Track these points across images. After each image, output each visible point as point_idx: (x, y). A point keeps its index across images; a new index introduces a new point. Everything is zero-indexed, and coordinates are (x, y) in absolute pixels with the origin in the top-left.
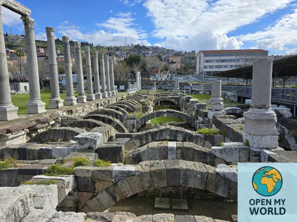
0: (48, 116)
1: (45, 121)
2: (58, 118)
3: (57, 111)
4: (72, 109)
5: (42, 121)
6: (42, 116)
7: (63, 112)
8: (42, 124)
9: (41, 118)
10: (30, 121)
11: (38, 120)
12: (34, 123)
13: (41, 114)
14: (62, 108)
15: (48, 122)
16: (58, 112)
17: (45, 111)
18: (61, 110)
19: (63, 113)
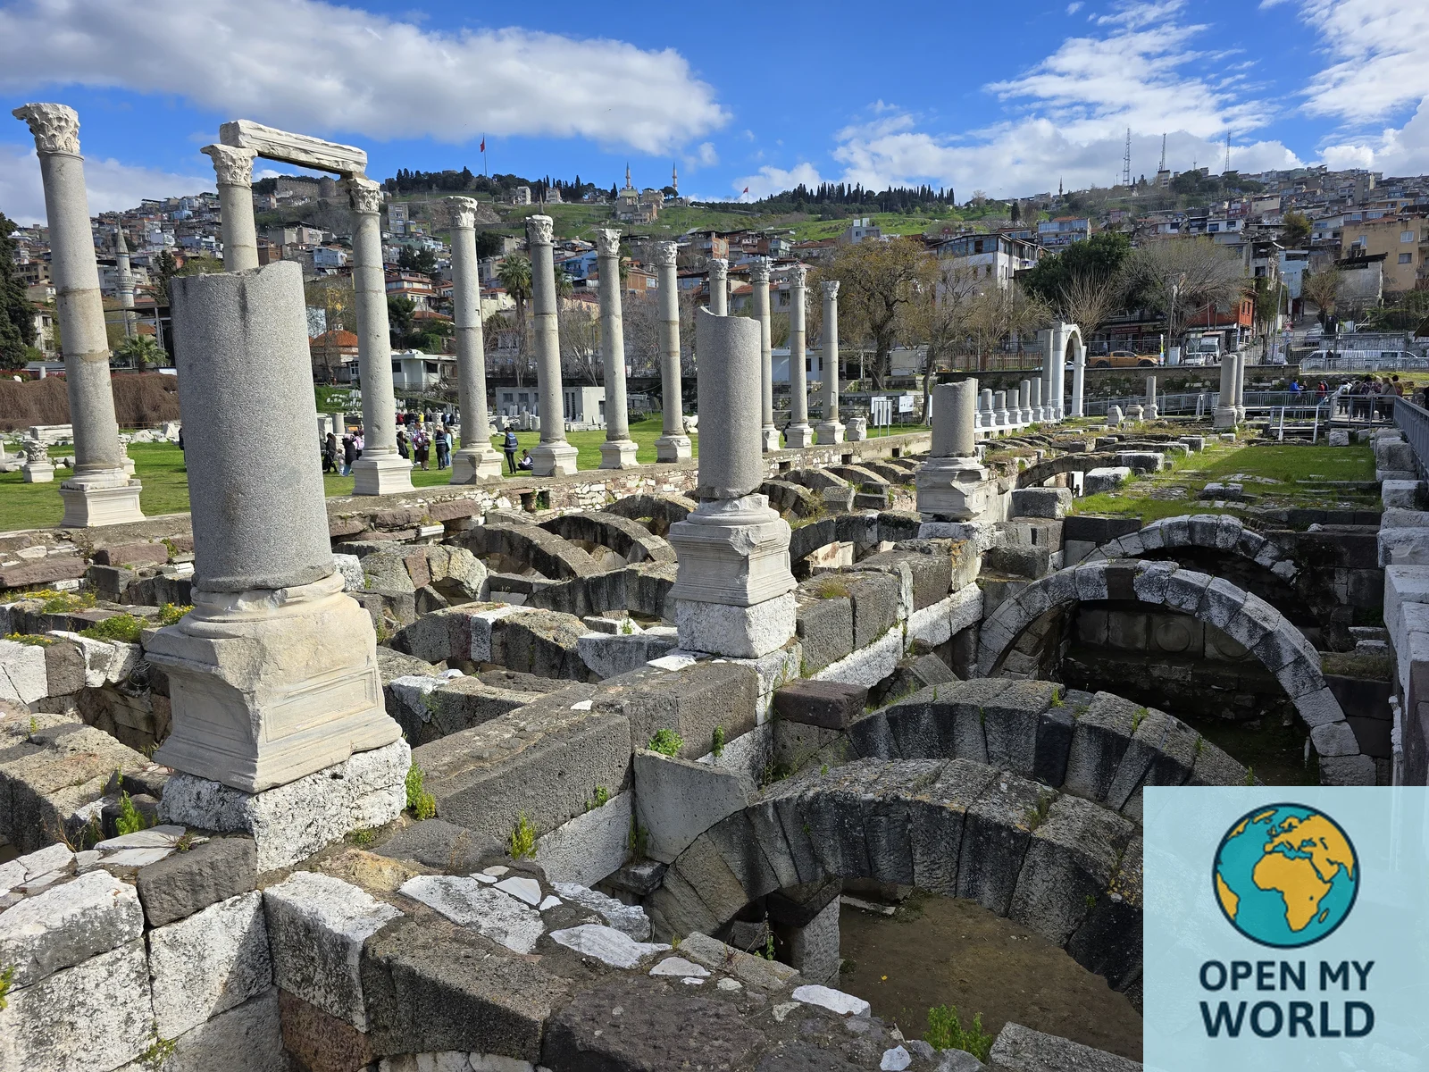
0: (421, 507)
1: (399, 522)
2: (469, 517)
3: (465, 493)
4: (544, 489)
5: (389, 520)
6: (392, 505)
7: (495, 495)
8: (391, 531)
9: (385, 512)
10: (341, 518)
11: (373, 518)
12: (358, 525)
13: (389, 499)
14: (492, 482)
15: (413, 528)
16: (473, 497)
17: (411, 488)
18: (488, 487)
19: (499, 502)
